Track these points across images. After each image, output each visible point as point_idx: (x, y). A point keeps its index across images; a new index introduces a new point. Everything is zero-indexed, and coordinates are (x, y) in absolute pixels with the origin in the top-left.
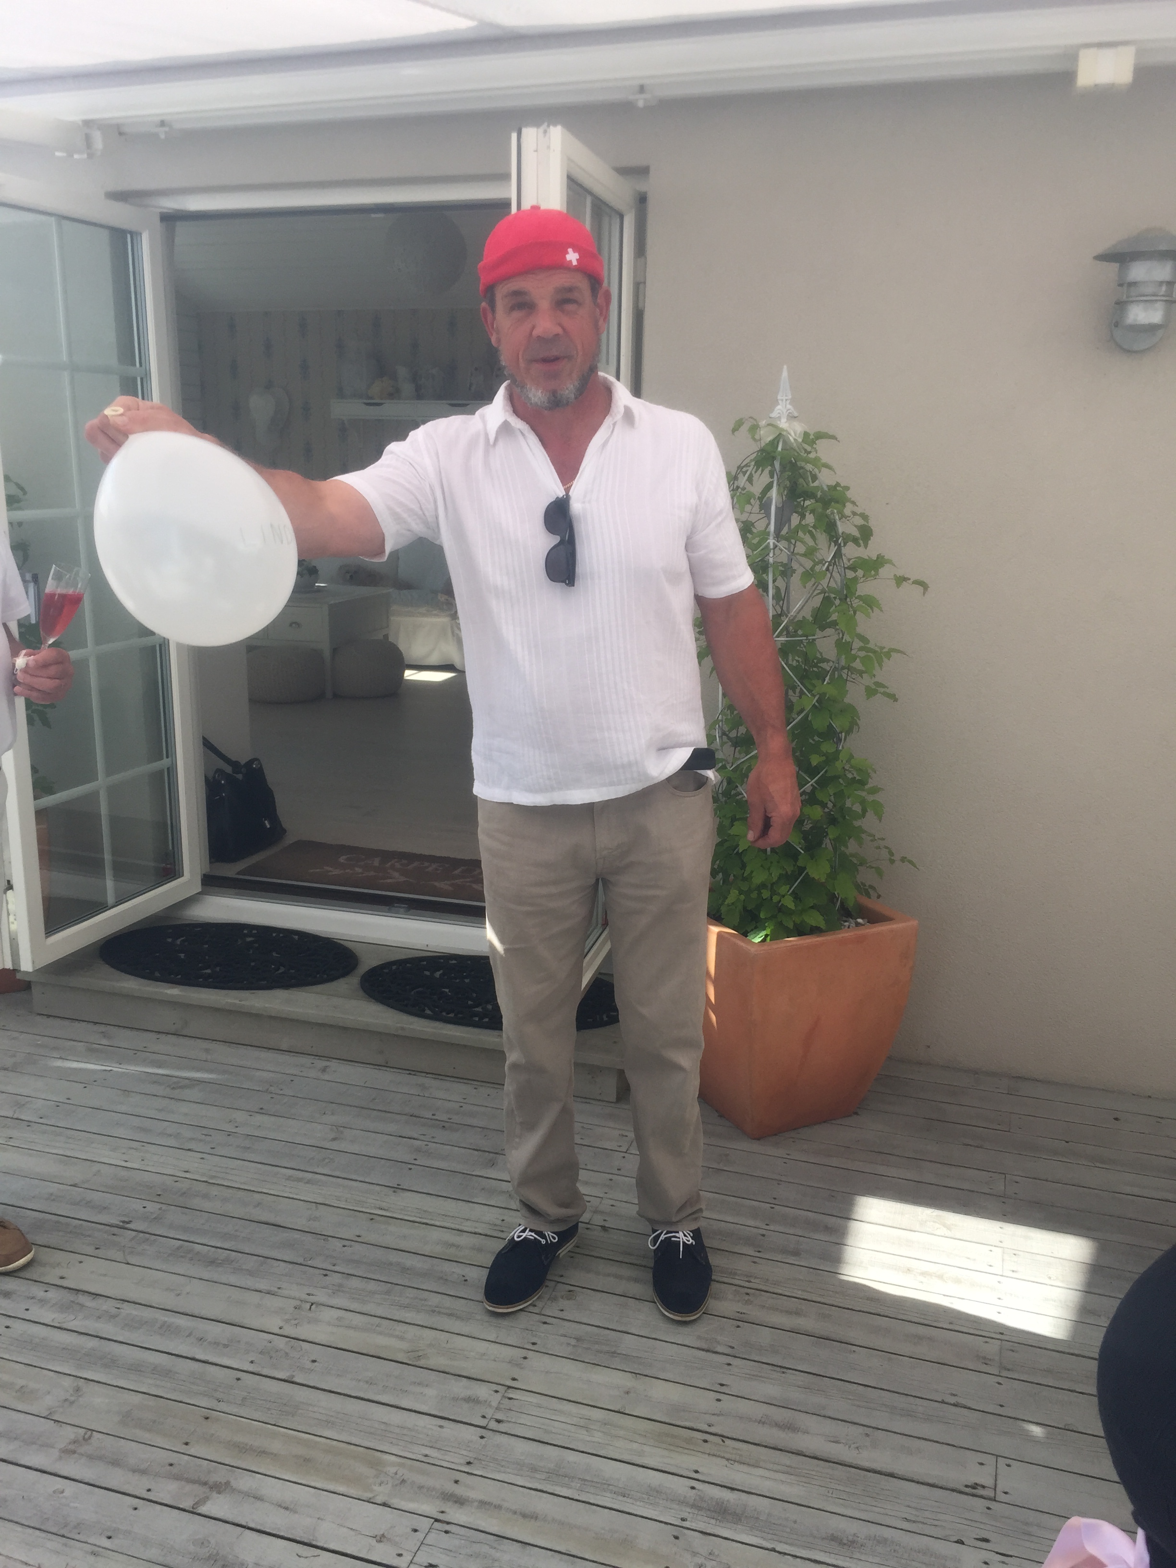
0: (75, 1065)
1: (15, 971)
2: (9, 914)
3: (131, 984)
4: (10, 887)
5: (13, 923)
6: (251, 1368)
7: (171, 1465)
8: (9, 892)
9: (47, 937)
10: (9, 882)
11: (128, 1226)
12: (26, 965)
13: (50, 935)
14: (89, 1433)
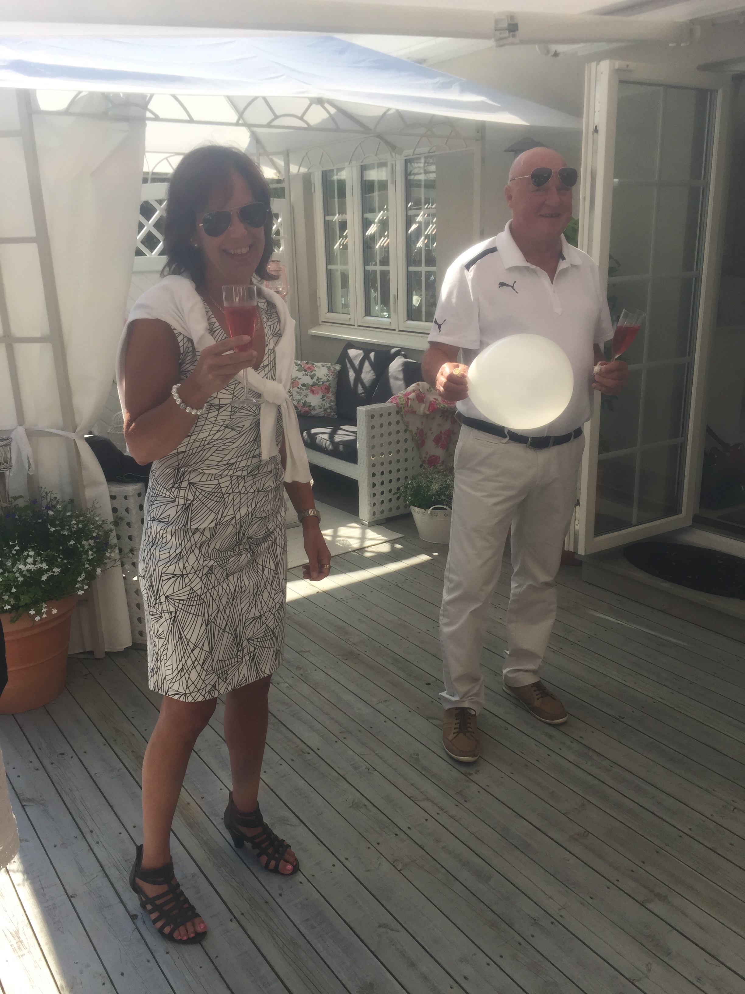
0: (601, 616)
1: (575, 553)
2: (575, 520)
3: (640, 575)
4: (578, 503)
5: (577, 525)
6: (689, 833)
7: (633, 871)
8: (578, 507)
9: (595, 537)
10: (578, 500)
11: (622, 719)
12: (581, 551)
13: (597, 536)
14: (587, 832)
